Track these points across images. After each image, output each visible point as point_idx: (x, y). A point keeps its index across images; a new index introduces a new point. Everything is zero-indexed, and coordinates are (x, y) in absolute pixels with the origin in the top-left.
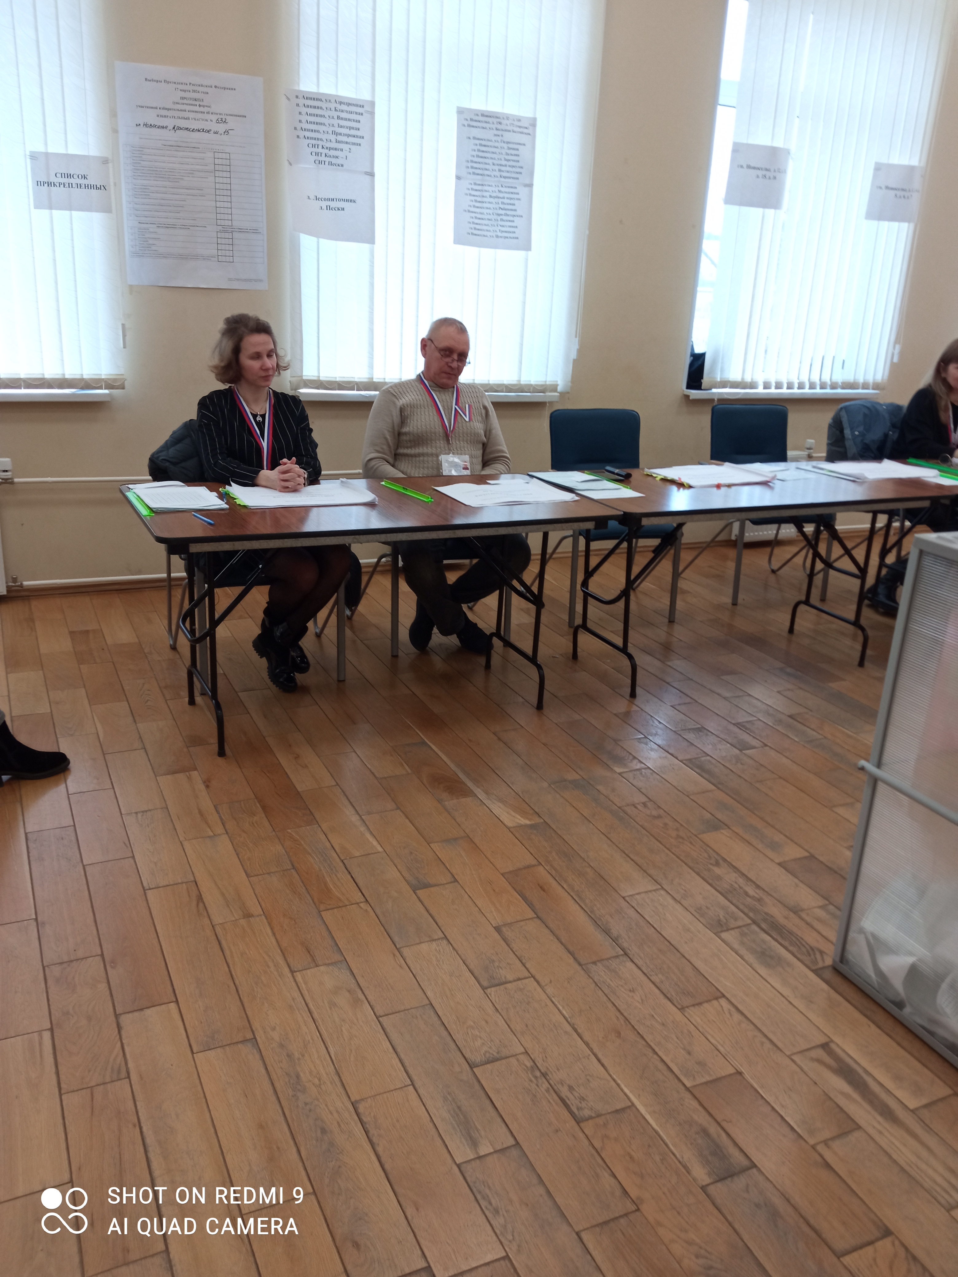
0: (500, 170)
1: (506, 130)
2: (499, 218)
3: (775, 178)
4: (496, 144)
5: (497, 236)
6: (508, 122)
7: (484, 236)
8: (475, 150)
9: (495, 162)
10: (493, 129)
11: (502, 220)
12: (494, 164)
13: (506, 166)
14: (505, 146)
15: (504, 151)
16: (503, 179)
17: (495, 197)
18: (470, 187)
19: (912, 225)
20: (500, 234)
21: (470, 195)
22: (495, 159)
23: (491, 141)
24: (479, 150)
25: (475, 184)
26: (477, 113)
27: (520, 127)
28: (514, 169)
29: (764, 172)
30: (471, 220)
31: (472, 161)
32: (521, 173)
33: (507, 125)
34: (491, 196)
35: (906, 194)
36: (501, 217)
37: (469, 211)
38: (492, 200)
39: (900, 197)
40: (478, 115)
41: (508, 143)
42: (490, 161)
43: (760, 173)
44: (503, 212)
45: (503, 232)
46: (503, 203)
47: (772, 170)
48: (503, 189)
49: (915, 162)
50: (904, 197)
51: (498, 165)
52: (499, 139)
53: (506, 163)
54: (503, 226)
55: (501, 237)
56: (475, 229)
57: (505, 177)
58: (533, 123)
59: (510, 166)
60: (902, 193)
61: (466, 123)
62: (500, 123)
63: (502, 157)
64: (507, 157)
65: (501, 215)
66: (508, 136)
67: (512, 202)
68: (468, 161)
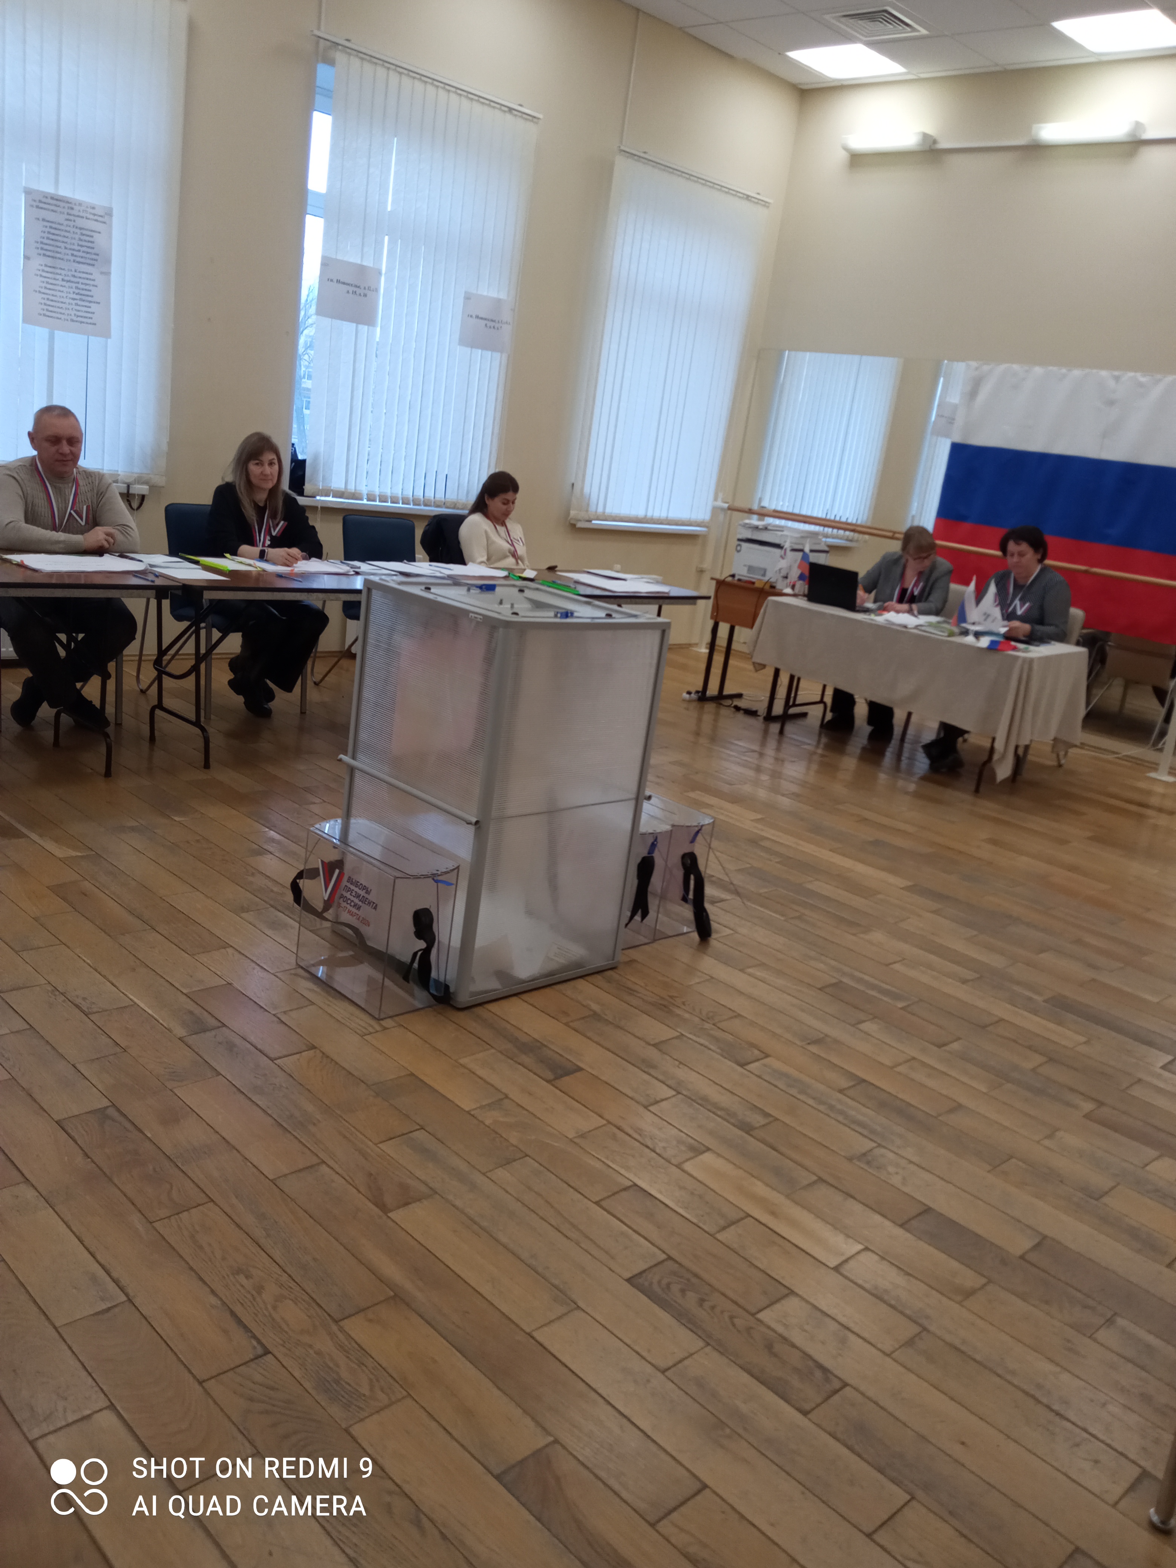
0: (72, 255)
1: (78, 216)
2: (74, 302)
3: (365, 295)
4: (68, 229)
5: (72, 321)
6: (82, 208)
7: (58, 318)
8: (44, 232)
9: (68, 246)
10: (63, 213)
11: (77, 304)
12: (66, 248)
13: (79, 251)
14: (78, 231)
15: (77, 237)
16: (76, 265)
17: (68, 281)
18: (41, 268)
19: (505, 357)
20: (75, 318)
21: (41, 276)
22: (66, 243)
23: (62, 225)
24: (49, 233)
25: (46, 266)
26: (46, 195)
27: (95, 215)
28: (88, 256)
29: (355, 289)
30: (43, 301)
31: (42, 243)
32: (97, 260)
33: (79, 211)
34: (63, 280)
35: (497, 325)
36: (76, 301)
37: (40, 292)
38: (64, 283)
39: (490, 327)
40: (47, 197)
41: (81, 229)
42: (62, 245)
43: (351, 289)
44: (78, 297)
45: (78, 316)
46: (77, 288)
47: (362, 287)
48: (76, 274)
49: (503, 296)
50: (494, 327)
51: (70, 249)
52: (72, 223)
53: (79, 248)
54: (78, 311)
55: (77, 321)
56: (47, 310)
57: (79, 263)
58: (109, 213)
59: (83, 252)
60: (492, 324)
61: (35, 204)
62: (72, 209)
63: (76, 242)
64: (81, 243)
65: (76, 299)
66: (80, 222)
67: (87, 287)
68: (38, 242)
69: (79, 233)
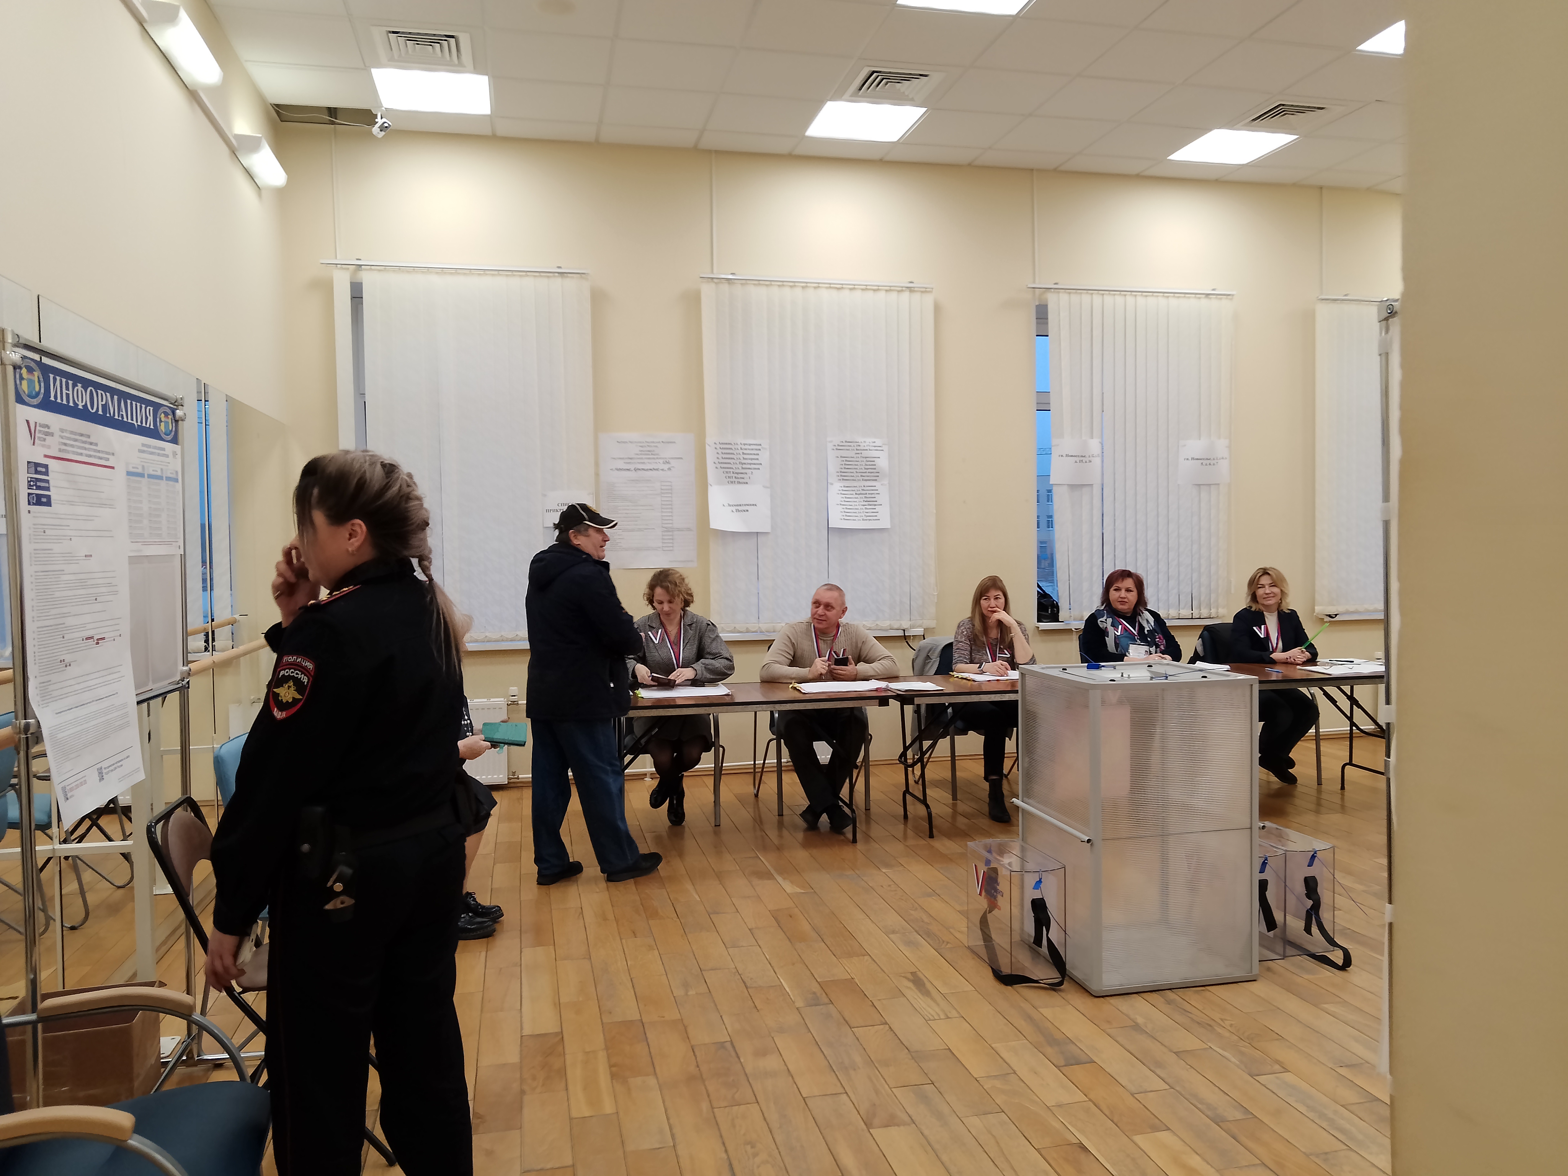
0: (861, 476)
1: (864, 450)
2: (864, 507)
3: (1090, 462)
4: (857, 459)
5: (863, 520)
6: (865, 444)
7: (854, 520)
8: (842, 465)
9: (858, 471)
10: (854, 450)
11: (866, 508)
12: (857, 472)
13: (866, 472)
14: (864, 460)
15: (863, 463)
16: (864, 482)
17: (859, 494)
18: (841, 489)
20: (865, 518)
21: (841, 494)
22: (857, 469)
23: (853, 457)
24: (845, 464)
25: (844, 486)
27: (875, 446)
28: (872, 474)
29: (1081, 459)
30: (843, 510)
31: (841, 472)
32: (878, 476)
33: (864, 446)
34: (856, 494)
35: (1212, 462)
36: (865, 507)
37: (840, 504)
38: (857, 496)
39: (1206, 465)
40: (842, 442)
41: (866, 458)
42: (854, 471)
43: (1077, 459)
44: (867, 503)
45: (867, 516)
46: (865, 497)
47: (1087, 455)
48: (865, 488)
50: (1210, 464)
51: (860, 472)
52: (860, 455)
53: (866, 470)
54: (867, 513)
55: (866, 520)
56: (846, 516)
57: (866, 480)
59: (869, 472)
60: (1208, 462)
61: (835, 448)
62: (859, 446)
63: (863, 467)
64: (867, 467)
65: (866, 505)
66: (865, 454)
67: (873, 496)
68: (838, 472)
69: (865, 461)
